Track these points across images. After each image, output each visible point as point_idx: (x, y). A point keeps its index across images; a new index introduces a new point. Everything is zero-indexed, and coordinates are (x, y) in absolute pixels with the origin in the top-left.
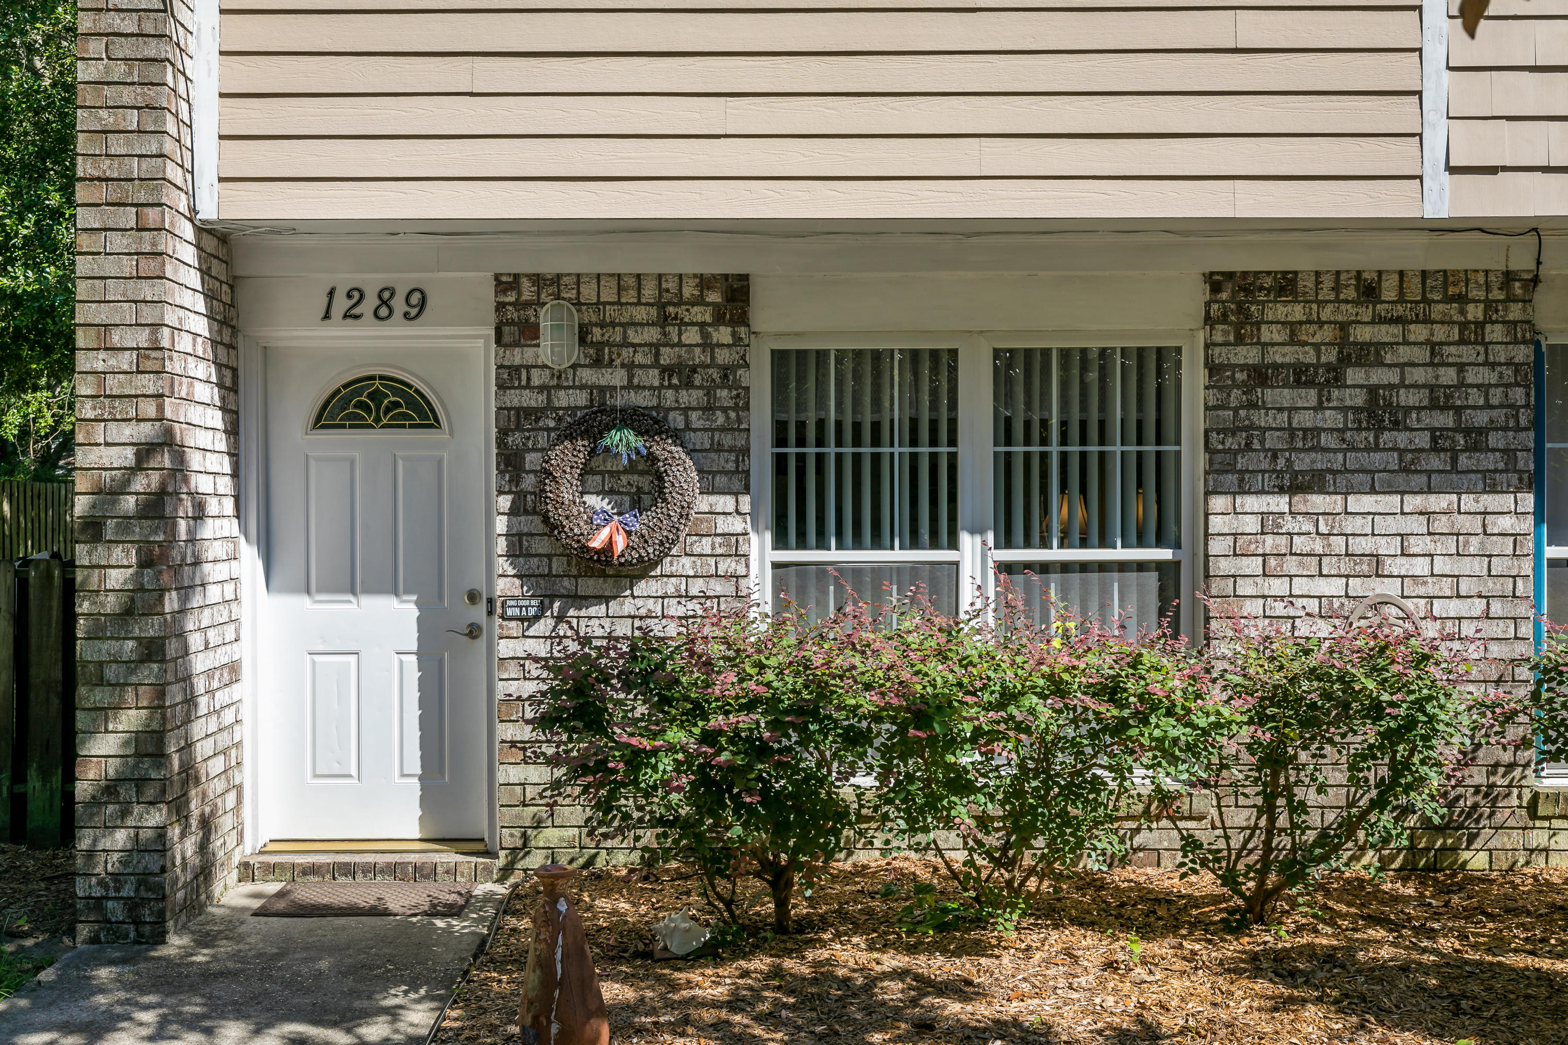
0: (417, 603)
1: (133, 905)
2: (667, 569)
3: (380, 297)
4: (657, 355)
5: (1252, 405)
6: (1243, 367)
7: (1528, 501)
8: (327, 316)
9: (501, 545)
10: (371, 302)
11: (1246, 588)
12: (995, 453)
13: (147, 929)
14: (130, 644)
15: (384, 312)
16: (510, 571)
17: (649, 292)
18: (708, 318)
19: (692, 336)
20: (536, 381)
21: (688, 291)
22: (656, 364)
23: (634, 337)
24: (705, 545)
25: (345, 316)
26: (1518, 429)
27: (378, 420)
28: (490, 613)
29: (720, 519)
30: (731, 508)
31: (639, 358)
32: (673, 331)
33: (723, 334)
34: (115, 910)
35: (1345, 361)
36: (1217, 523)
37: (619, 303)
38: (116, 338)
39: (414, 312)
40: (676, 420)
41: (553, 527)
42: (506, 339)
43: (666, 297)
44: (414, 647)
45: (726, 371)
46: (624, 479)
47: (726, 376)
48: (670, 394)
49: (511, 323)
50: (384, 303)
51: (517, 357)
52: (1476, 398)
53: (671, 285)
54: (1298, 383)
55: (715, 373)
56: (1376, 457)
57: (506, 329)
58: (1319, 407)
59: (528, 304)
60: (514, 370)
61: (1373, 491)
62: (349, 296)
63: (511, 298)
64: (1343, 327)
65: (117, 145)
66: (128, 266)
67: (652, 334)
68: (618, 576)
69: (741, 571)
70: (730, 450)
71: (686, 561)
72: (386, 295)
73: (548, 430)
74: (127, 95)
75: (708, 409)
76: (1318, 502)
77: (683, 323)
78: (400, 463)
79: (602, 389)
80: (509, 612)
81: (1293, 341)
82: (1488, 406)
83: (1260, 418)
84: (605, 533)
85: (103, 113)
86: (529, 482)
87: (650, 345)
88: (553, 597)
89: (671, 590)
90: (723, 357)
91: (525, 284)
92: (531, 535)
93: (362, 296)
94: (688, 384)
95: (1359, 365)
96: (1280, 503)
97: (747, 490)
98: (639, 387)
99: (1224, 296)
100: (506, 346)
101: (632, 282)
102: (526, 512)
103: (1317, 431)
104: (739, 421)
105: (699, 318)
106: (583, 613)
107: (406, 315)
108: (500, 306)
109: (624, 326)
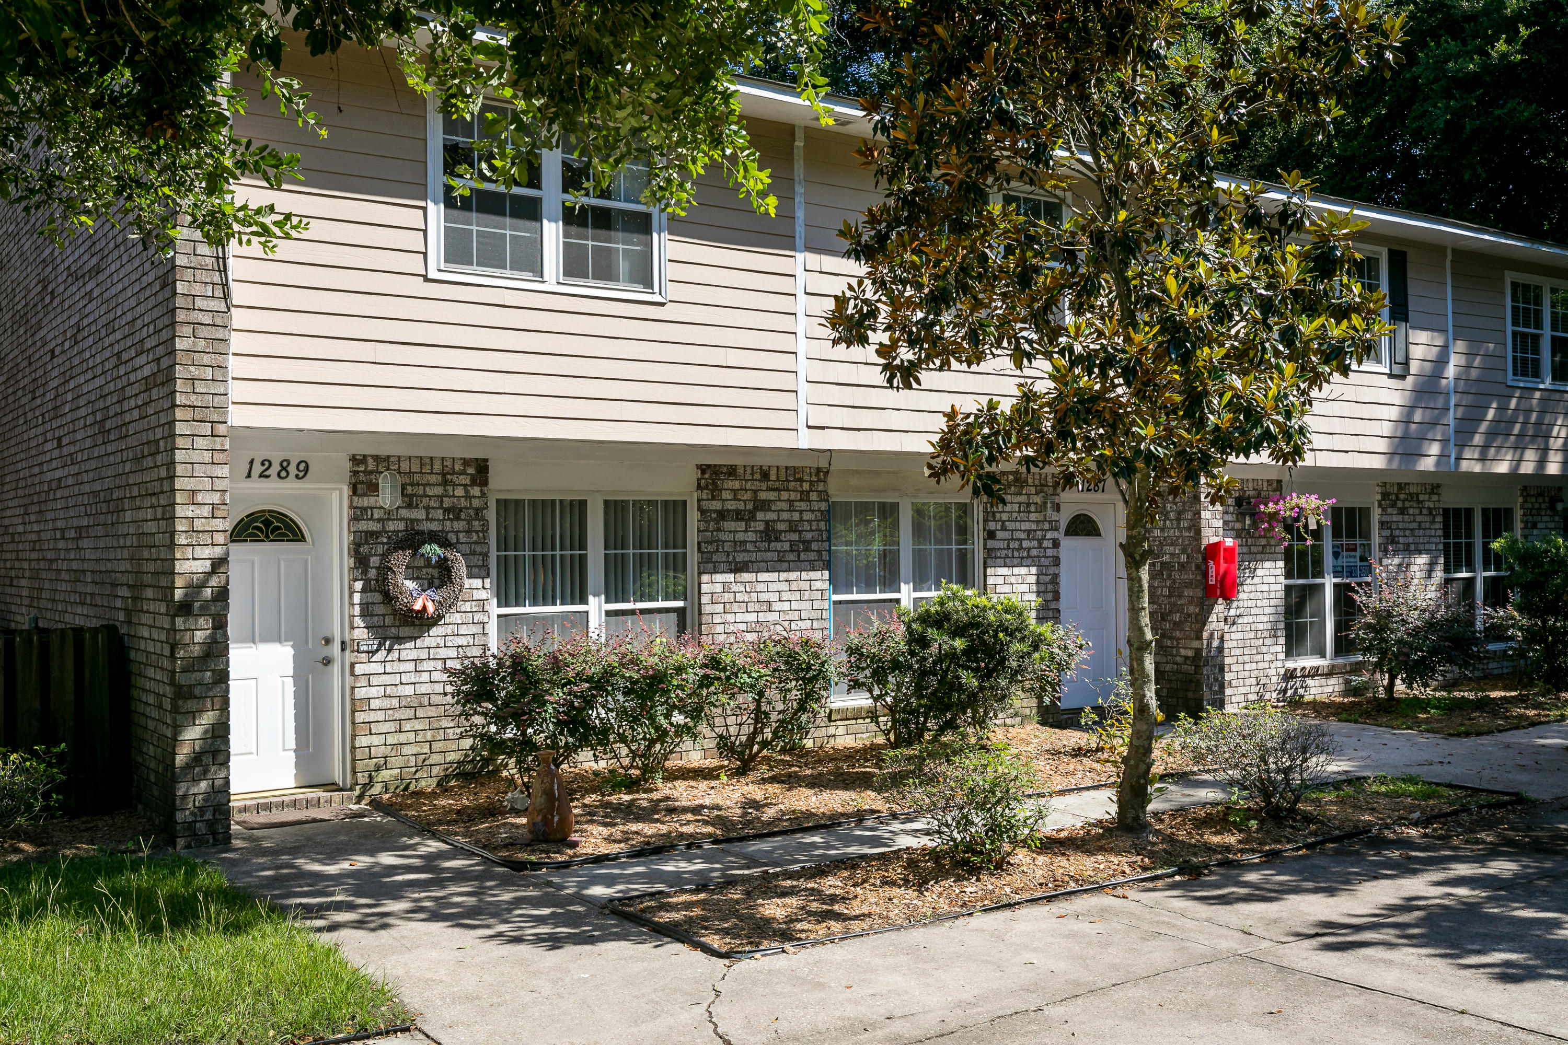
0: (292, 647)
1: (211, 824)
2: (447, 621)
3: (281, 465)
4: (442, 502)
5: (719, 530)
6: (715, 511)
7: (826, 574)
8: (249, 476)
9: (357, 610)
10: (276, 468)
11: (717, 619)
12: (606, 555)
13: (220, 837)
14: (209, 674)
15: (283, 474)
16: (362, 625)
17: (437, 467)
18: (468, 482)
19: (460, 492)
20: (376, 516)
21: (457, 467)
22: (441, 507)
23: (430, 492)
24: (467, 607)
25: (261, 476)
26: (822, 541)
27: (267, 536)
28: (343, 650)
29: (475, 592)
30: (480, 586)
31: (432, 504)
32: (450, 489)
33: (476, 491)
34: (201, 827)
35: (756, 508)
36: (705, 588)
37: (421, 473)
38: (200, 498)
39: (301, 474)
40: (452, 538)
41: (391, 599)
42: (359, 492)
43: (446, 470)
44: (291, 673)
45: (478, 511)
46: (424, 571)
47: (477, 514)
48: (448, 523)
49: (362, 482)
50: (284, 469)
51: (365, 502)
52: (806, 526)
53: (448, 463)
54: (738, 519)
55: (472, 512)
56: (769, 554)
57: (359, 486)
58: (746, 531)
59: (371, 472)
60: (363, 510)
61: (768, 571)
62: (263, 464)
63: (362, 468)
64: (755, 492)
65: (200, 387)
66: (207, 456)
67: (439, 490)
68: (421, 625)
69: (486, 620)
70: (480, 554)
71: (458, 615)
72: (285, 464)
73: (383, 544)
74: (206, 359)
75: (468, 532)
76: (746, 576)
77: (455, 485)
78: (282, 563)
79: (412, 521)
80: (362, 648)
81: (735, 499)
82: (811, 530)
83: (723, 536)
84: (420, 601)
85: (192, 369)
86: (372, 573)
87: (438, 496)
88: (385, 639)
89: (449, 632)
90: (476, 503)
91: (370, 460)
92: (373, 603)
93: (270, 464)
94: (458, 518)
95: (761, 510)
96: (730, 577)
97: (488, 576)
98: (432, 520)
99: (707, 476)
100: (359, 496)
101: (428, 461)
102: (371, 591)
103: (745, 542)
104: (484, 538)
105: (463, 482)
106: (402, 647)
107: (297, 476)
108: (355, 473)
109: (424, 485)
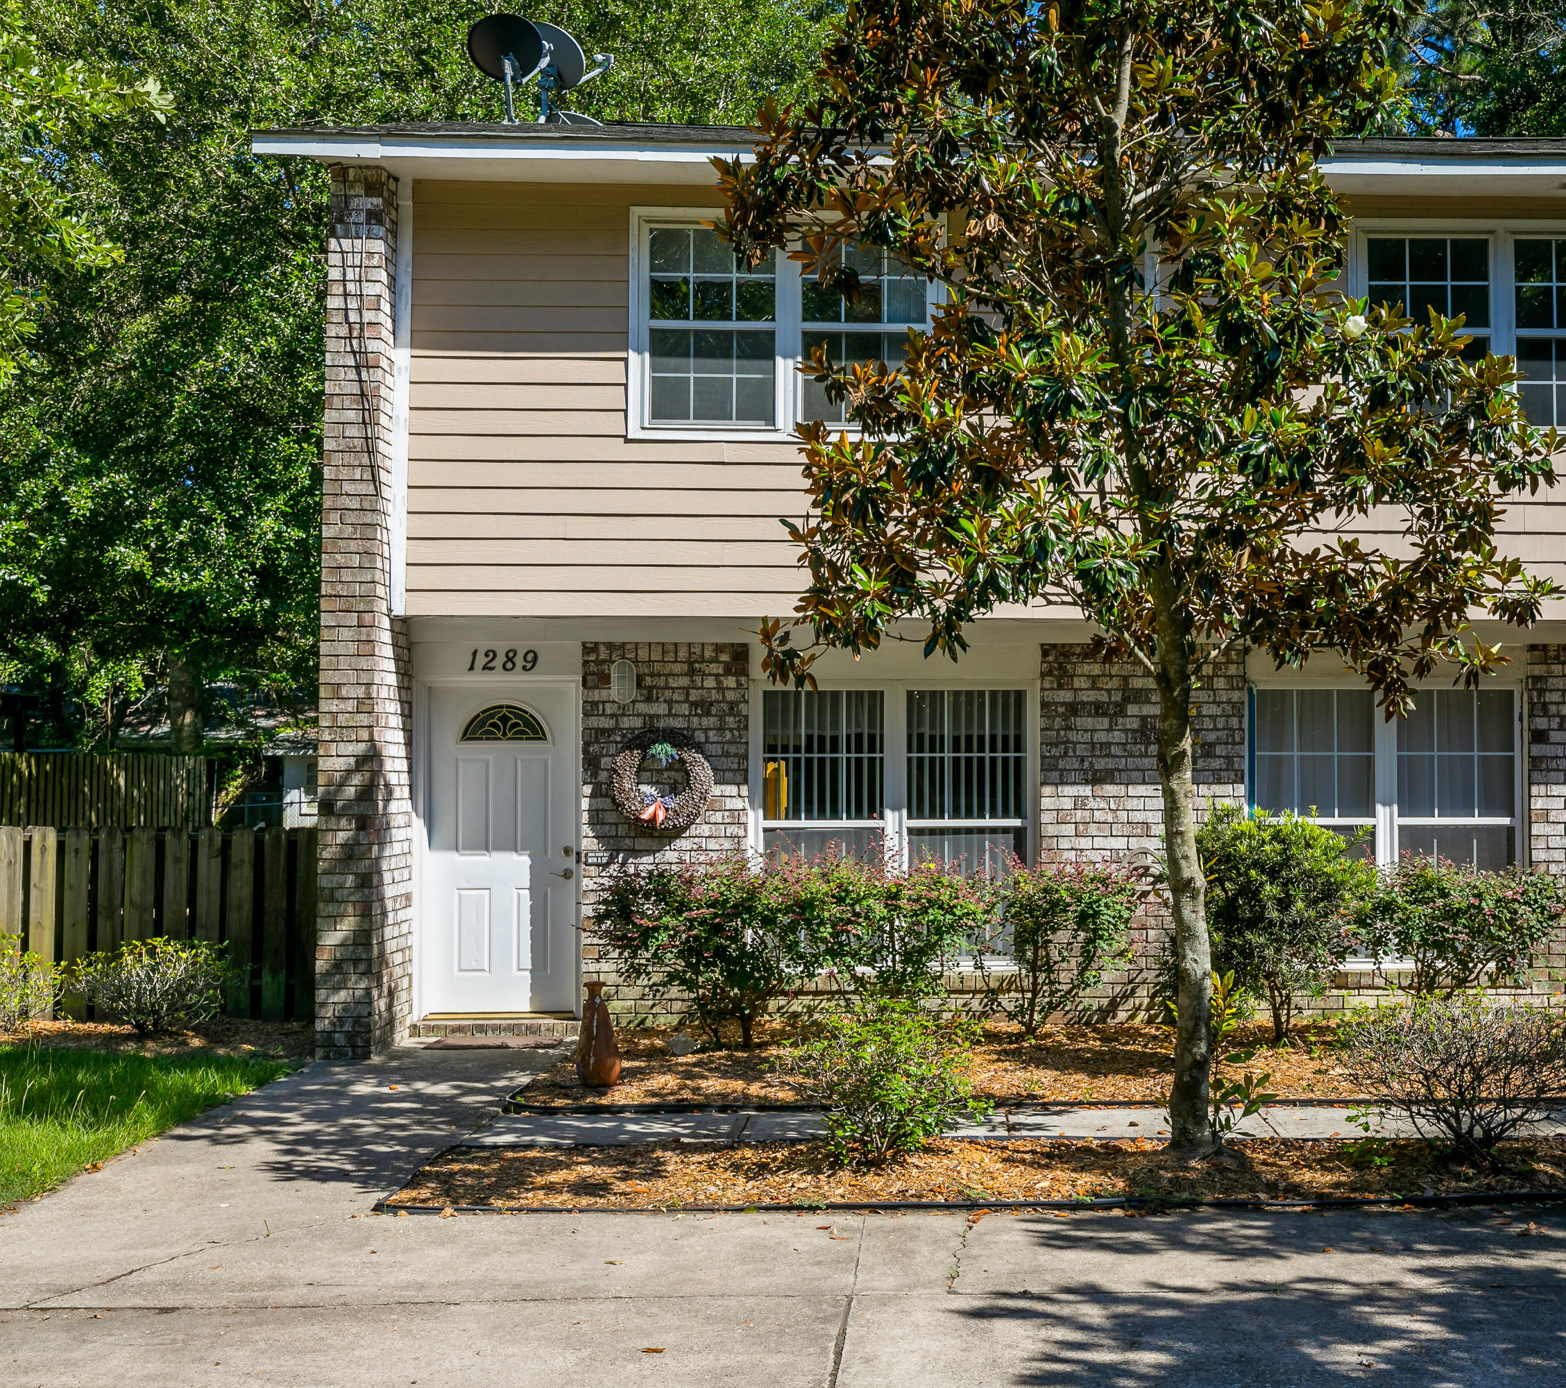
0: (529, 856)
1: (351, 1036)
2: (693, 832)
3: (507, 655)
4: (688, 694)
5: (1068, 728)
6: (1062, 704)
7: (1241, 789)
8: (472, 668)
9: (585, 817)
10: (501, 658)
11: (1064, 844)
12: (909, 758)
14: (351, 877)
15: (509, 665)
16: (591, 833)
17: (682, 654)
18: (721, 671)
19: (710, 683)
20: (608, 711)
21: (708, 654)
22: (687, 700)
23: (673, 683)
24: (718, 817)
25: (484, 668)
26: (1234, 743)
27: (505, 734)
28: (578, 861)
29: (728, 800)
30: (735, 792)
31: (676, 697)
32: (698, 679)
33: (731, 682)
34: (340, 1039)
35: (1126, 700)
36: (1046, 803)
37: (663, 661)
38: (344, 692)
39: (529, 665)
40: (700, 736)
41: (618, 805)
42: (590, 684)
43: (694, 657)
44: (528, 885)
45: (732, 705)
46: (666, 774)
47: (732, 708)
48: (696, 719)
49: (593, 674)
50: (510, 659)
51: (596, 695)
52: (1208, 724)
53: (697, 650)
54: (1097, 714)
55: (725, 707)
56: (1146, 760)
57: (589, 677)
58: (1110, 730)
59: (604, 662)
60: (595, 704)
61: (1144, 783)
62: (486, 655)
63: (592, 657)
64: (1125, 679)
65: (347, 575)
66: (352, 648)
67: (684, 681)
68: (661, 837)
69: (742, 833)
70: (735, 756)
71: (706, 827)
72: (511, 654)
73: (616, 742)
74: (353, 546)
75: (721, 729)
76: (1110, 789)
77: (704, 674)
78: (519, 764)
79: (651, 717)
80: (590, 860)
81: (1094, 687)
82: (1216, 729)
83: (1073, 736)
84: (651, 809)
85: (339, 556)
86: (603, 776)
87: (683, 688)
88: (618, 851)
89: (695, 845)
90: (730, 696)
91: (602, 649)
92: (604, 810)
93: (495, 655)
94: (708, 713)
95: (1135, 702)
96: (1086, 790)
97: (746, 782)
98: (675, 715)
99: (1050, 659)
100: (589, 688)
101: (672, 648)
102: (601, 796)
103: (1109, 744)
104: (741, 737)
105: (715, 671)
106: (638, 860)
107: (524, 668)
108: (586, 663)
109: (666, 676)
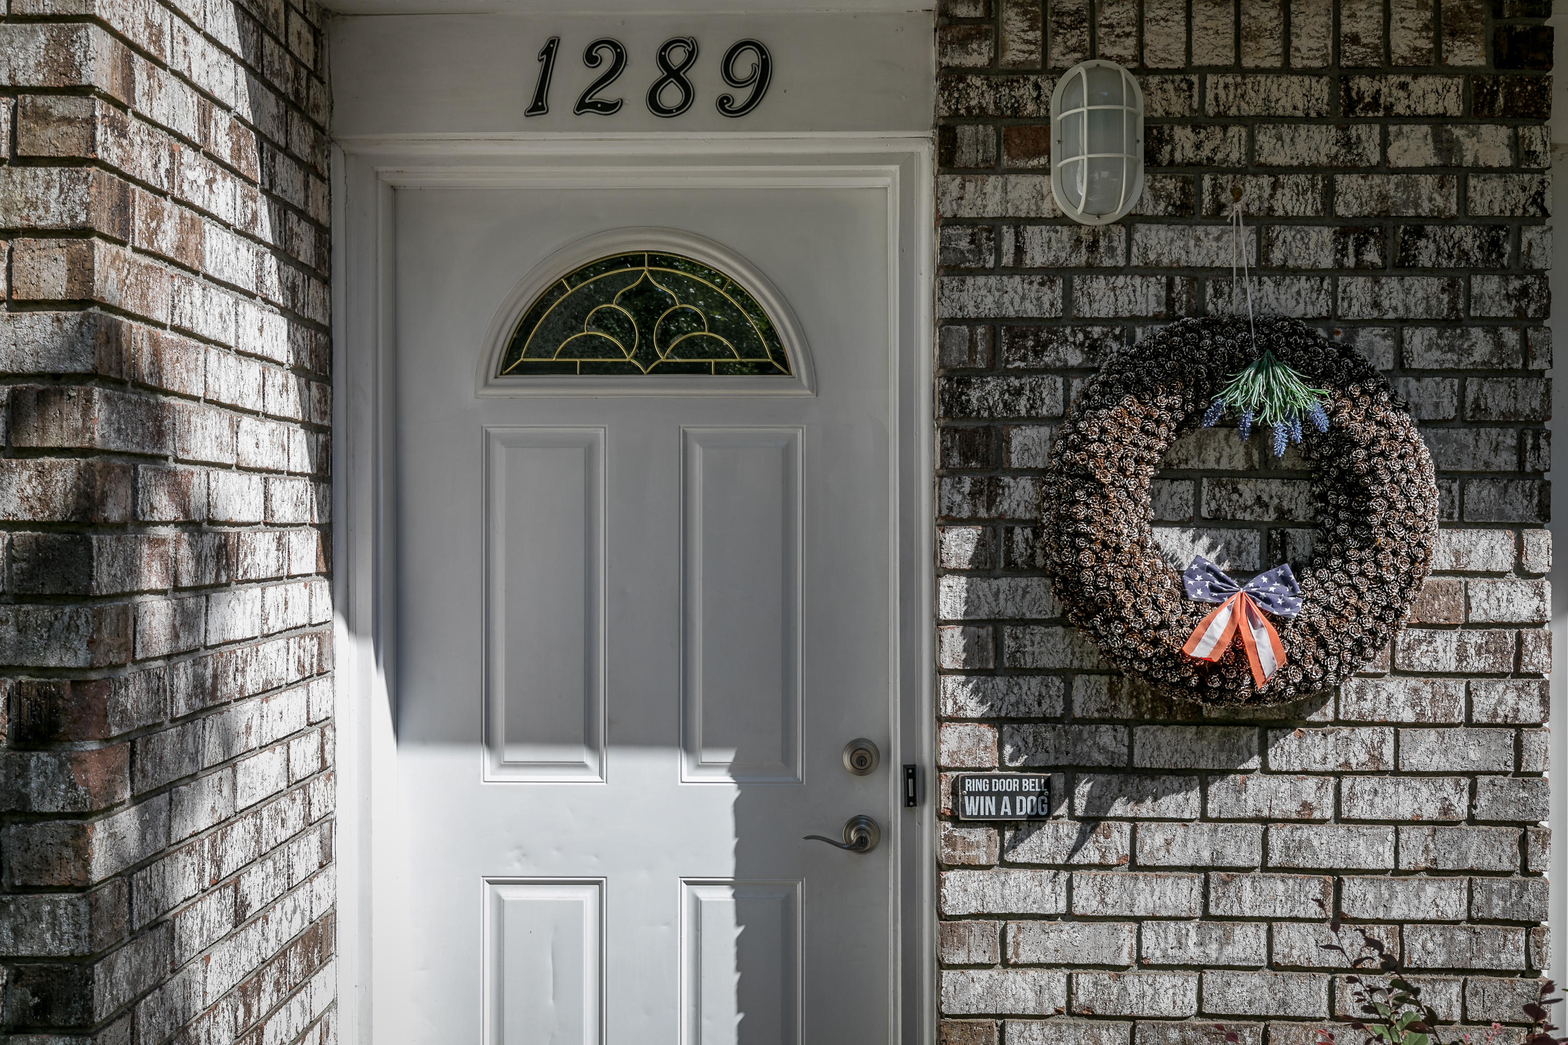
0: (734, 770)
2: (1350, 707)
3: (663, 61)
4: (1330, 193)
8: (538, 106)
9: (951, 647)
10: (642, 72)
15: (671, 96)
16: (973, 708)
17: (1311, 42)
18: (1453, 105)
19: (1414, 147)
20: (1037, 256)
21: (1406, 40)
22: (1326, 215)
23: (1276, 149)
24: (1441, 650)
25: (582, 106)
27: (645, 354)
28: (911, 801)
29: (1479, 589)
30: (1504, 560)
31: (1285, 202)
32: (1368, 136)
33: (1489, 144)
37: (1237, 68)
39: (741, 96)
40: (1376, 349)
41: (1093, 605)
42: (967, 155)
43: (1353, 54)
44: (727, 869)
45: (1496, 232)
46: (1248, 490)
47: (1495, 245)
48: (1358, 287)
49: (979, 116)
50: (673, 74)
51: (992, 197)
53: (1363, 26)
55: (1469, 238)
57: (966, 132)
59: (1019, 72)
60: (985, 229)
62: (591, 58)
63: (978, 56)
67: (1316, 144)
68: (1229, 722)
69: (1530, 710)
70: (1504, 423)
71: (1396, 688)
72: (677, 57)
73: (1066, 372)
75: (1452, 323)
77: (1391, 117)
78: (698, 453)
79: (1195, 275)
80: (971, 808)
84: (1220, 622)
86: (1019, 496)
87: (1312, 169)
88: (1073, 772)
89: (1358, 756)
90: (1490, 196)
91: (1014, 23)
92: (1024, 622)
93: (620, 59)
94: (1404, 264)
97: (1543, 516)
98: (1284, 270)
100: (966, 171)
101: (1269, 18)
102: (1012, 569)
104: (1527, 350)
105: (1431, 106)
106: (1146, 809)
107: (723, 103)
108: (950, 79)
109: (1251, 123)
